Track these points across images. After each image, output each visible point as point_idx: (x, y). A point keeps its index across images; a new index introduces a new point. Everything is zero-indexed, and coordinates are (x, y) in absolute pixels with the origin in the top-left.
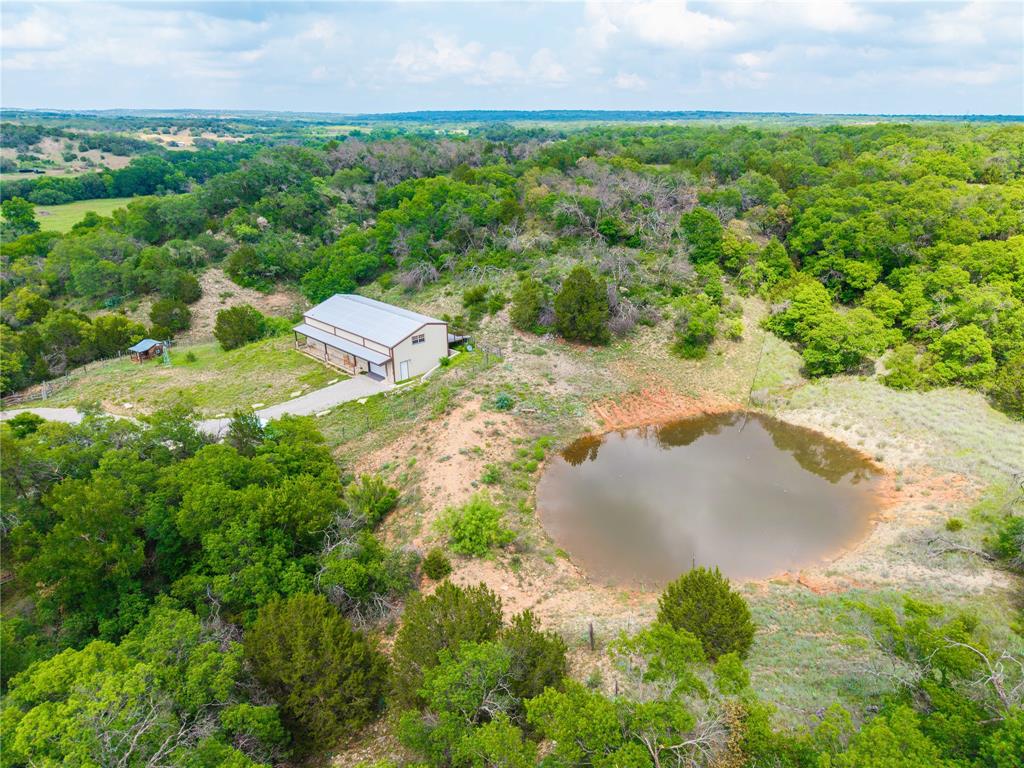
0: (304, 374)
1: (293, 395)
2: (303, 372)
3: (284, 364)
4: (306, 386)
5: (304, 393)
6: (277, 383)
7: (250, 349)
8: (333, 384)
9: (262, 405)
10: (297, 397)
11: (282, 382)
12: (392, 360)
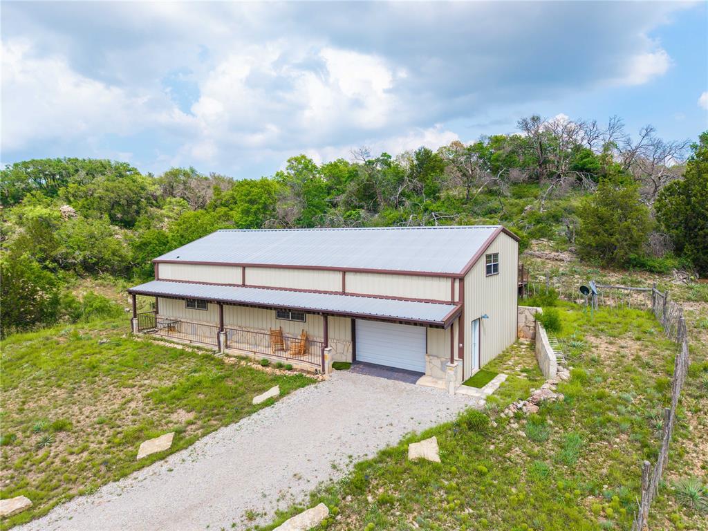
0: (167, 384)
1: (146, 448)
2: (163, 380)
3: (105, 366)
4: (182, 416)
5: (181, 442)
6: (85, 414)
7: (18, 342)
8: (270, 402)
9: (21, 502)
10: (162, 456)
11: (103, 409)
12: (459, 315)
